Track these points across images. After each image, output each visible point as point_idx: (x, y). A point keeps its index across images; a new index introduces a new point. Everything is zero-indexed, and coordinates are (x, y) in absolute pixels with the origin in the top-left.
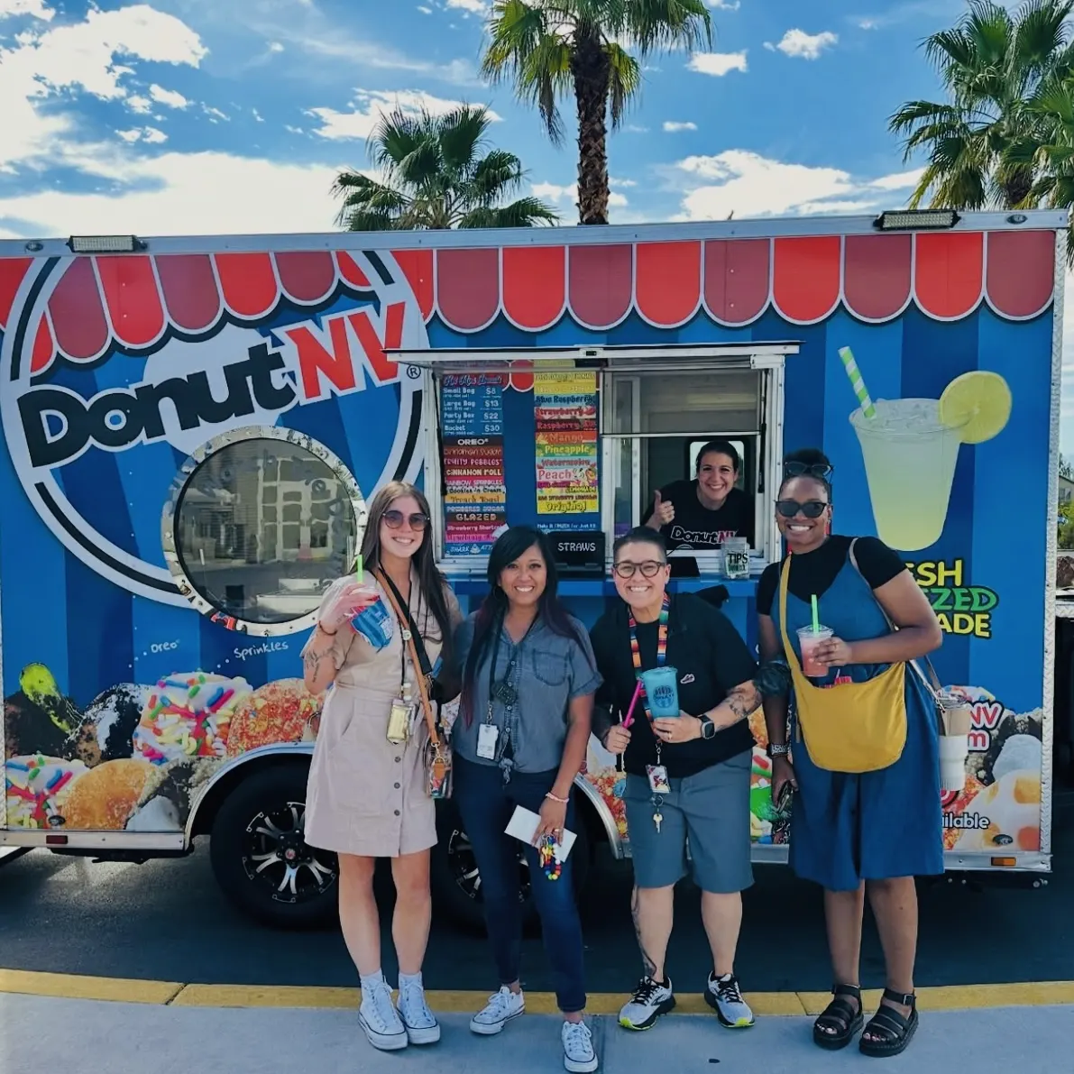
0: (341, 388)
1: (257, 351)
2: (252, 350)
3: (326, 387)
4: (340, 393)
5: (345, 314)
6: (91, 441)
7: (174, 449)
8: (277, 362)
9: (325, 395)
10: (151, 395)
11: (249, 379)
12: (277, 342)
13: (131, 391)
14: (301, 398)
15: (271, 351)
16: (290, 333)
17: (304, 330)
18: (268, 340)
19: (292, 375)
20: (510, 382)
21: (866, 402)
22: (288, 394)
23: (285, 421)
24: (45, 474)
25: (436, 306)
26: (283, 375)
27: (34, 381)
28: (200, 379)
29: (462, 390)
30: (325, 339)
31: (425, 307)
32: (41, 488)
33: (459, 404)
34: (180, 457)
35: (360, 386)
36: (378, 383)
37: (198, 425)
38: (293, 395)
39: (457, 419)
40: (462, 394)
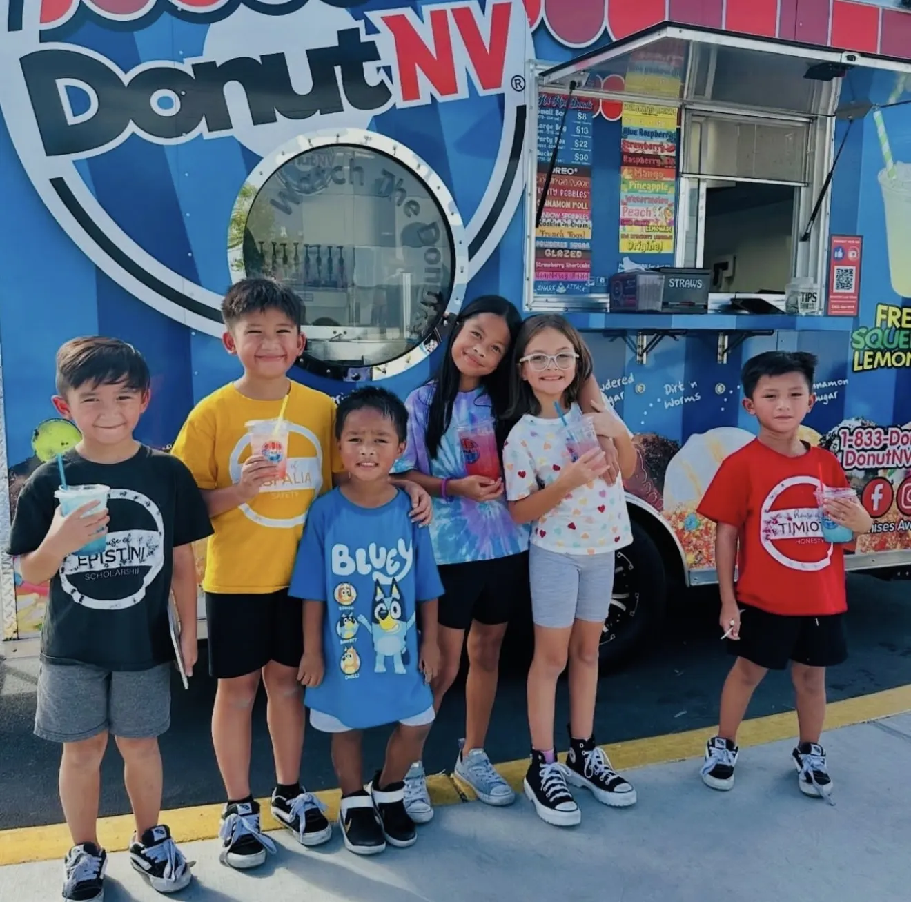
0: (443, 93)
1: (347, 36)
2: (341, 34)
3: (426, 88)
4: (441, 99)
5: (448, 7)
6: (132, 128)
7: (243, 148)
8: (371, 52)
9: (425, 100)
10: (212, 75)
11: (338, 70)
12: (371, 29)
13: (186, 67)
14: (397, 99)
15: (364, 38)
16: (387, 20)
17: (403, 17)
18: (361, 24)
19: (388, 70)
20: (600, 109)
21: (890, 162)
22: (382, 93)
23: (379, 125)
24: (65, 166)
25: (542, 13)
26: (378, 69)
27: (45, 36)
28: (276, 62)
29: (554, 113)
30: (425, 32)
31: (532, 12)
32: (59, 185)
33: (551, 127)
34: (252, 160)
35: (463, 93)
36: (482, 92)
37: (275, 120)
38: (388, 95)
39: (548, 144)
40: (554, 116)
